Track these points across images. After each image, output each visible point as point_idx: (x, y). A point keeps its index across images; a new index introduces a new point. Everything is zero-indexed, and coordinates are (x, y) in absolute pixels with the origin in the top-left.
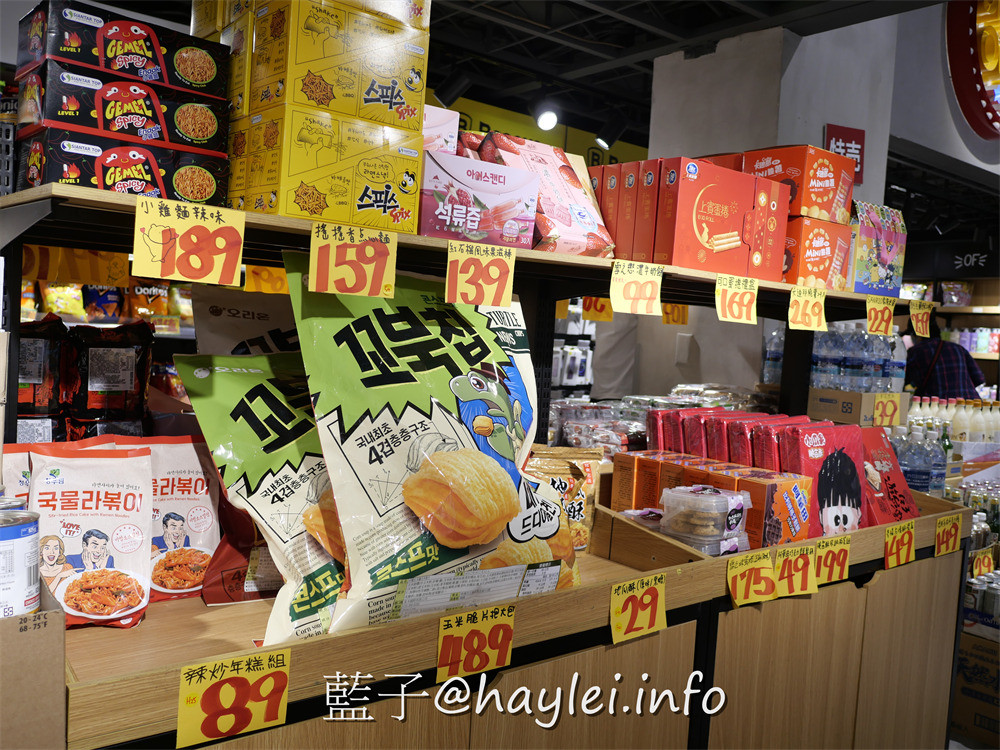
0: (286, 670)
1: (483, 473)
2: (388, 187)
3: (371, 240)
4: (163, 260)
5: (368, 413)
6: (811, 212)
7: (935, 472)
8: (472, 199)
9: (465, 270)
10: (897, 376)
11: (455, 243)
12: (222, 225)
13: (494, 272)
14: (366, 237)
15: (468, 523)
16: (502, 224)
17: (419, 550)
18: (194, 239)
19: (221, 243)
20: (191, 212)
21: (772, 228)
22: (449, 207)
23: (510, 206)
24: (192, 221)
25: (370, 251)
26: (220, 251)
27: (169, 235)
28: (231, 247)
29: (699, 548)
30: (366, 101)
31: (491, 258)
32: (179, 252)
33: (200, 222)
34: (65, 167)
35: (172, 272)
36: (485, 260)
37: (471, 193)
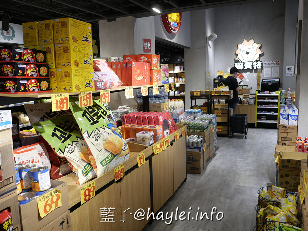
0: (94, 185)
1: (117, 139)
2: (89, 82)
3: (88, 94)
4: (57, 107)
5: (93, 131)
6: (154, 68)
7: (177, 119)
8: (102, 80)
9: (103, 96)
10: (167, 98)
11: (101, 91)
12: (65, 97)
13: (107, 95)
14: (87, 93)
15: (117, 149)
16: (107, 85)
17: (111, 156)
18: (61, 101)
19: (65, 101)
20: (60, 95)
21: (147, 73)
22: (99, 83)
23: (108, 80)
24: (60, 97)
25: (88, 96)
26: (65, 103)
27: (57, 101)
28: (67, 101)
29: (146, 145)
30: (84, 64)
31: (106, 92)
32: (59, 104)
33: (61, 97)
34: (21, 87)
35: (58, 109)
36: (105, 93)
37: (102, 79)
